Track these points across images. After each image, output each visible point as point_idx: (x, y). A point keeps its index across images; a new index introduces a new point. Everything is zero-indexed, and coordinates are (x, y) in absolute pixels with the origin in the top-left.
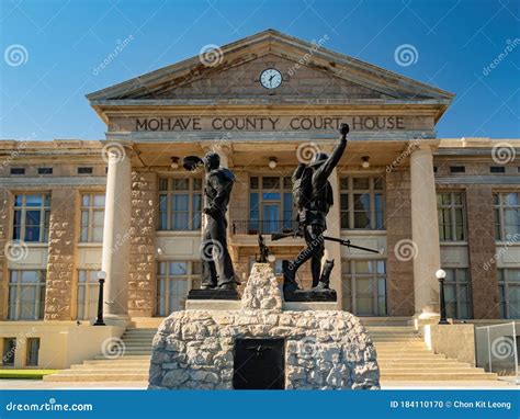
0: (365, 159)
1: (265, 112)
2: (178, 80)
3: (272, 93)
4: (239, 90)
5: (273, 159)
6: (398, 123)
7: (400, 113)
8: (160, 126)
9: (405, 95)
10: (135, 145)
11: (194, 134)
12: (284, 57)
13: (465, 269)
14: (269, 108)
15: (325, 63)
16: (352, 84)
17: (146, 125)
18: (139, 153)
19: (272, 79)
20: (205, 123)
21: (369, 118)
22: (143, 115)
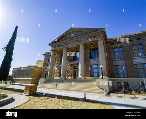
0: (92, 45)
1: (71, 41)
2: (60, 39)
3: (73, 37)
4: (68, 38)
5: (76, 48)
6: (94, 37)
7: (95, 35)
8: (57, 46)
9: (95, 31)
10: (55, 50)
11: (61, 47)
12: (75, 31)
13: (125, 65)
14: (72, 40)
15: (80, 30)
16: (85, 32)
17: (55, 47)
18: (56, 51)
19: (73, 35)
20: (63, 45)
21: (89, 37)
22: (55, 45)
